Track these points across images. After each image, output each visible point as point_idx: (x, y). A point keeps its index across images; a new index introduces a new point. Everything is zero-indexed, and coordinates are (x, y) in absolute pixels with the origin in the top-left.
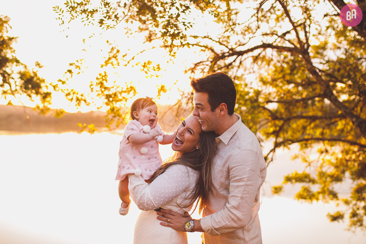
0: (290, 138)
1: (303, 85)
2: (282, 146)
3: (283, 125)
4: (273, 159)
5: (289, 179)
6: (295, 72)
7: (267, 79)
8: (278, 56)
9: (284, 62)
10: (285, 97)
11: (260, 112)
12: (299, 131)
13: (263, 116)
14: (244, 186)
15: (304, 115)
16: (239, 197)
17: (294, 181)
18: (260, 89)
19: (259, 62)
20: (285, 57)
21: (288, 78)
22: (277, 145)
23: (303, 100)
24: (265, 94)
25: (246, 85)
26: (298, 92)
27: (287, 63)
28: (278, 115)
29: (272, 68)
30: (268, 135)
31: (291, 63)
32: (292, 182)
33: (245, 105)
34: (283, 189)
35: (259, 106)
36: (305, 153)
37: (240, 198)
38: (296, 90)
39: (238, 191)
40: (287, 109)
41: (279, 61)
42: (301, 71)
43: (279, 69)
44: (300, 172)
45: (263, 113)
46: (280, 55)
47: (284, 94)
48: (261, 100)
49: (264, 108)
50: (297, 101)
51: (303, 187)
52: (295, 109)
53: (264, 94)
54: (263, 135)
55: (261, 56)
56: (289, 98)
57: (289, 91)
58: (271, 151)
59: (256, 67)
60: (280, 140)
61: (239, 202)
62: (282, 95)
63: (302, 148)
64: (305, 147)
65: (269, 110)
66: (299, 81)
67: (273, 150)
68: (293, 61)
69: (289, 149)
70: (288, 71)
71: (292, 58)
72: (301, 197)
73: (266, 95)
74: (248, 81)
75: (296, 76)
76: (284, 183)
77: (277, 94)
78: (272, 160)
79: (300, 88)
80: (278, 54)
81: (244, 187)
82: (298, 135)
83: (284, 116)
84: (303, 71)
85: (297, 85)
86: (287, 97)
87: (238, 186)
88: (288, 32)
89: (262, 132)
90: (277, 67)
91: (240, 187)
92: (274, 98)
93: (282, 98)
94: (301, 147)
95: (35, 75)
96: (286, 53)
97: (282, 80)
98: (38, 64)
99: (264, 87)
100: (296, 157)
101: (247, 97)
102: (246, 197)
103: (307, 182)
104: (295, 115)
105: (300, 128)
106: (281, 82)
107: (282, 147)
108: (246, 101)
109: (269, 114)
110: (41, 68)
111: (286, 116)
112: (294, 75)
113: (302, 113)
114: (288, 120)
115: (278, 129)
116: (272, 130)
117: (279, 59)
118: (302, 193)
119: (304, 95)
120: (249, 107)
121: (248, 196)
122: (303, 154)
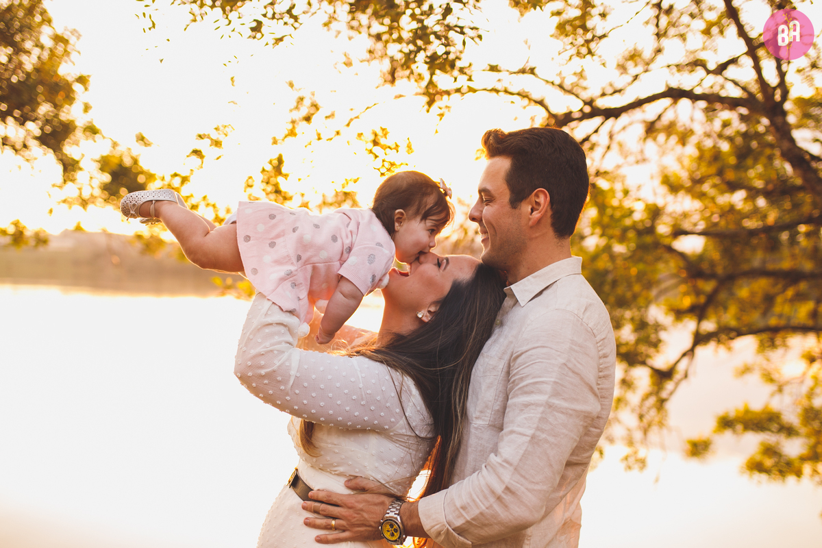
0: (733, 323)
1: (767, 194)
2: (714, 341)
3: (716, 292)
4: (689, 373)
5: (726, 423)
6: (749, 162)
7: (679, 178)
8: (707, 121)
9: (720, 136)
10: (723, 223)
11: (658, 259)
12: (755, 307)
13: (666, 269)
14: (540, 405)
15: (770, 266)
16: (528, 436)
17: (739, 427)
18: (660, 202)
19: (661, 137)
20: (726, 124)
21: (731, 175)
22: (700, 339)
23: (767, 230)
24: (674, 215)
25: (626, 192)
26: (756, 211)
27: (730, 139)
28: (705, 266)
29: (690, 150)
30: (679, 314)
31: (739, 140)
32: (734, 431)
33: (622, 239)
34: (712, 447)
35: (657, 245)
36: (768, 360)
37: (529, 438)
38: (752, 208)
39: (525, 418)
40: (727, 252)
41: (708, 135)
42: (763, 159)
43: (708, 155)
44: (757, 406)
45: (667, 262)
46: (710, 120)
47: (721, 216)
48: (663, 229)
49: (670, 250)
50: (753, 233)
51: (762, 444)
52: (748, 253)
53: (670, 215)
54: (666, 314)
55: (665, 120)
56: (732, 227)
57: (732, 209)
58: (684, 355)
59: (651, 147)
60: (709, 326)
61: (524, 449)
62: (716, 218)
63: (762, 347)
64: (769, 347)
65: (682, 255)
66: (759, 184)
67: (690, 353)
68: (746, 136)
69: (729, 349)
70: (732, 160)
71: (743, 127)
72: (756, 467)
73: (676, 219)
74: (631, 183)
75: (752, 173)
76: (715, 432)
77: (702, 215)
78: (686, 376)
79: (761, 202)
80: (707, 117)
81: (541, 409)
82: (755, 317)
83: (720, 270)
84: (771, 158)
85: (753, 193)
86: (727, 223)
87: (527, 405)
88: (734, 61)
89: (664, 307)
90: (705, 149)
91: (531, 407)
92: (695, 225)
93: (716, 224)
94: (760, 346)
95: (135, 162)
96: (726, 115)
97: (716, 180)
98: (141, 138)
99: (670, 198)
100: (746, 370)
101: (628, 222)
102: (546, 441)
103: (772, 432)
104: (745, 267)
105: (758, 299)
106: (714, 186)
107: (712, 345)
108: (625, 230)
109: (682, 263)
110: (148, 148)
111: (725, 268)
112: (747, 169)
113: (764, 262)
114: (728, 280)
115: (702, 299)
116: (687, 302)
117: (708, 129)
118: (758, 458)
119: (772, 217)
120: (633, 245)
121: (551, 439)
122: (765, 362)
